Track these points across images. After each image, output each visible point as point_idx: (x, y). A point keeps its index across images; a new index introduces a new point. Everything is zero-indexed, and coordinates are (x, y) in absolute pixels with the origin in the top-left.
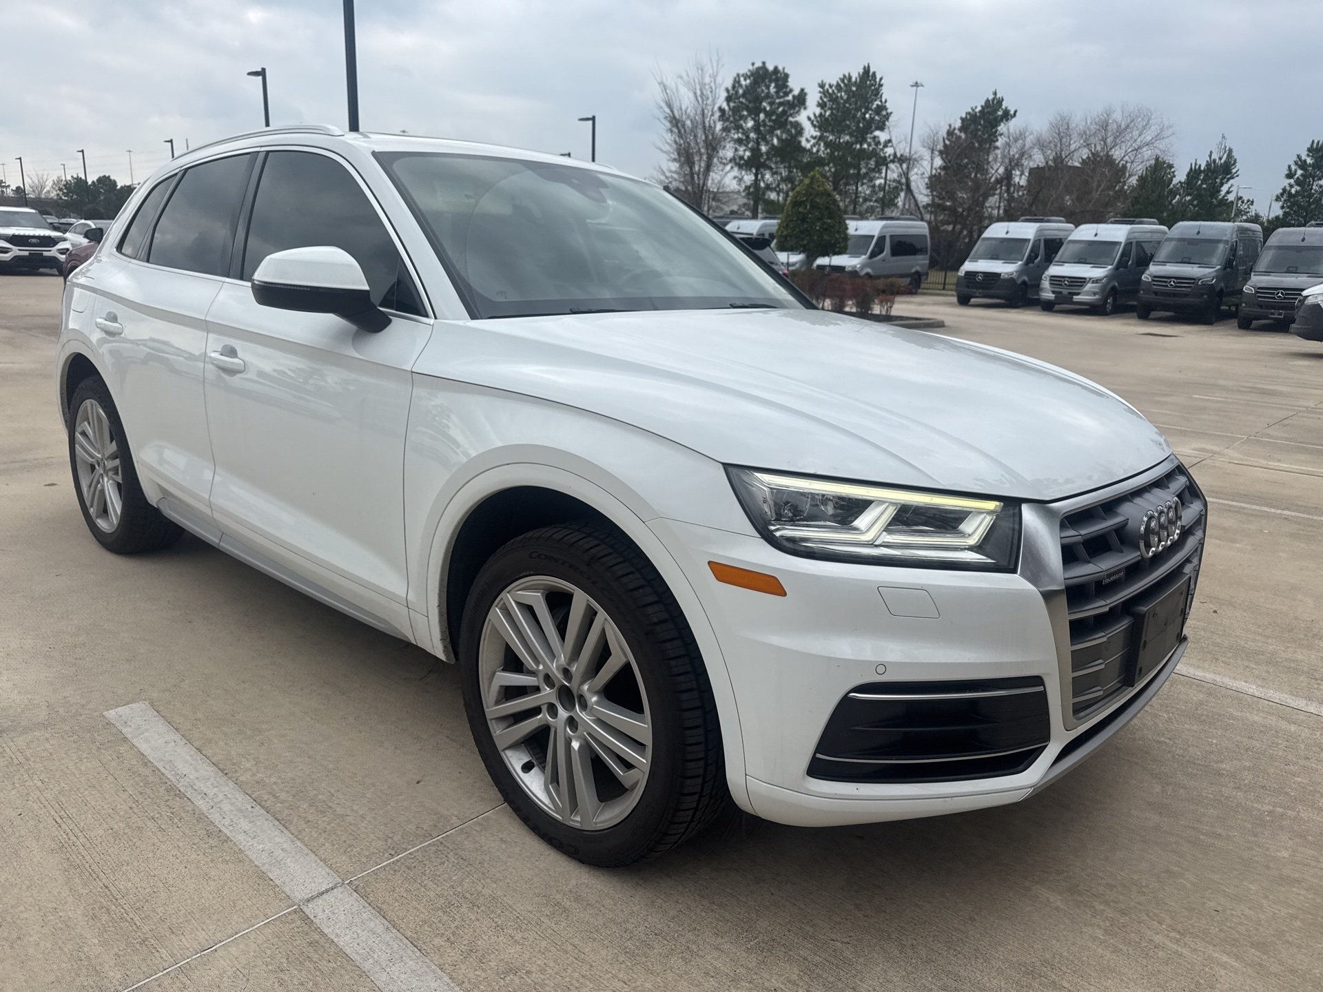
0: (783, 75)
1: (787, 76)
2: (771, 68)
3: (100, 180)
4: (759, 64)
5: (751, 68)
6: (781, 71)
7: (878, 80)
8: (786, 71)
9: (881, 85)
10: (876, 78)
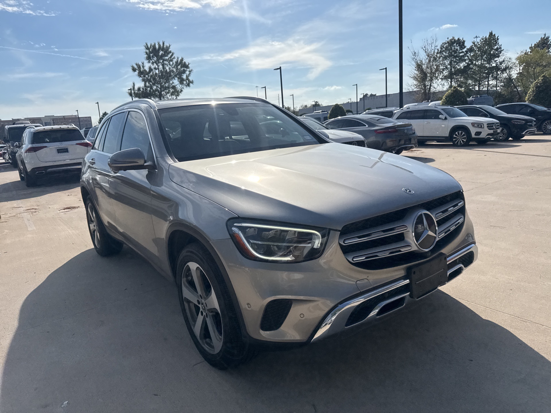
0: (462, 41)
1: (464, 42)
2: (456, 39)
4: (451, 38)
5: (447, 40)
6: (462, 39)
7: (496, 37)
8: (464, 39)
9: (498, 39)
10: (495, 37)
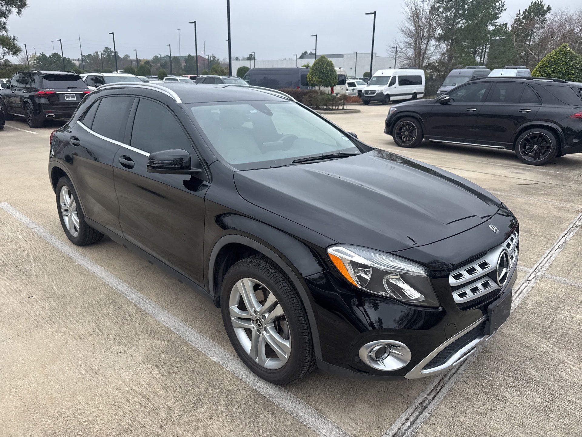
3: (53, 55)
